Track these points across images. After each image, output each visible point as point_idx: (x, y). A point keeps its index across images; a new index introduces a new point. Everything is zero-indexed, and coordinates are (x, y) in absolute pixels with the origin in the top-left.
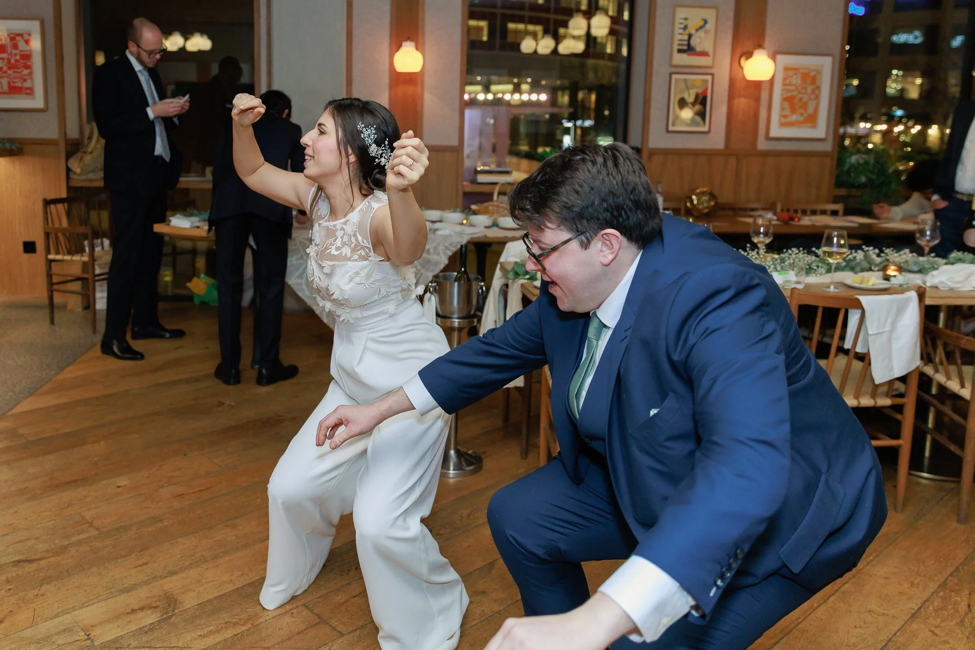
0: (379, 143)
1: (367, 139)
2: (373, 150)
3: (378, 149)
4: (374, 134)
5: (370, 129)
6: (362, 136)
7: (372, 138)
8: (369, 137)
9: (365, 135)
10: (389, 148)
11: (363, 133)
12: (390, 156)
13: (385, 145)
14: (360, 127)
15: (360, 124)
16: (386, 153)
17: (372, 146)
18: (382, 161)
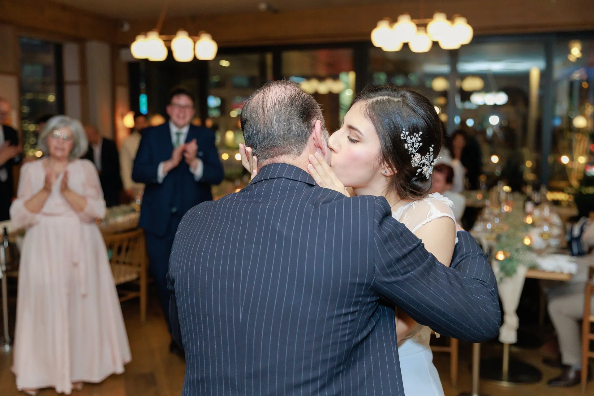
0: (423, 151)
1: (410, 149)
2: (417, 159)
3: (421, 157)
4: (419, 142)
5: (415, 137)
6: (406, 147)
7: (416, 146)
8: (413, 145)
9: (409, 145)
11: (406, 142)
13: (429, 152)
14: (403, 135)
15: (403, 132)
16: (430, 160)
17: (416, 155)
18: (424, 170)
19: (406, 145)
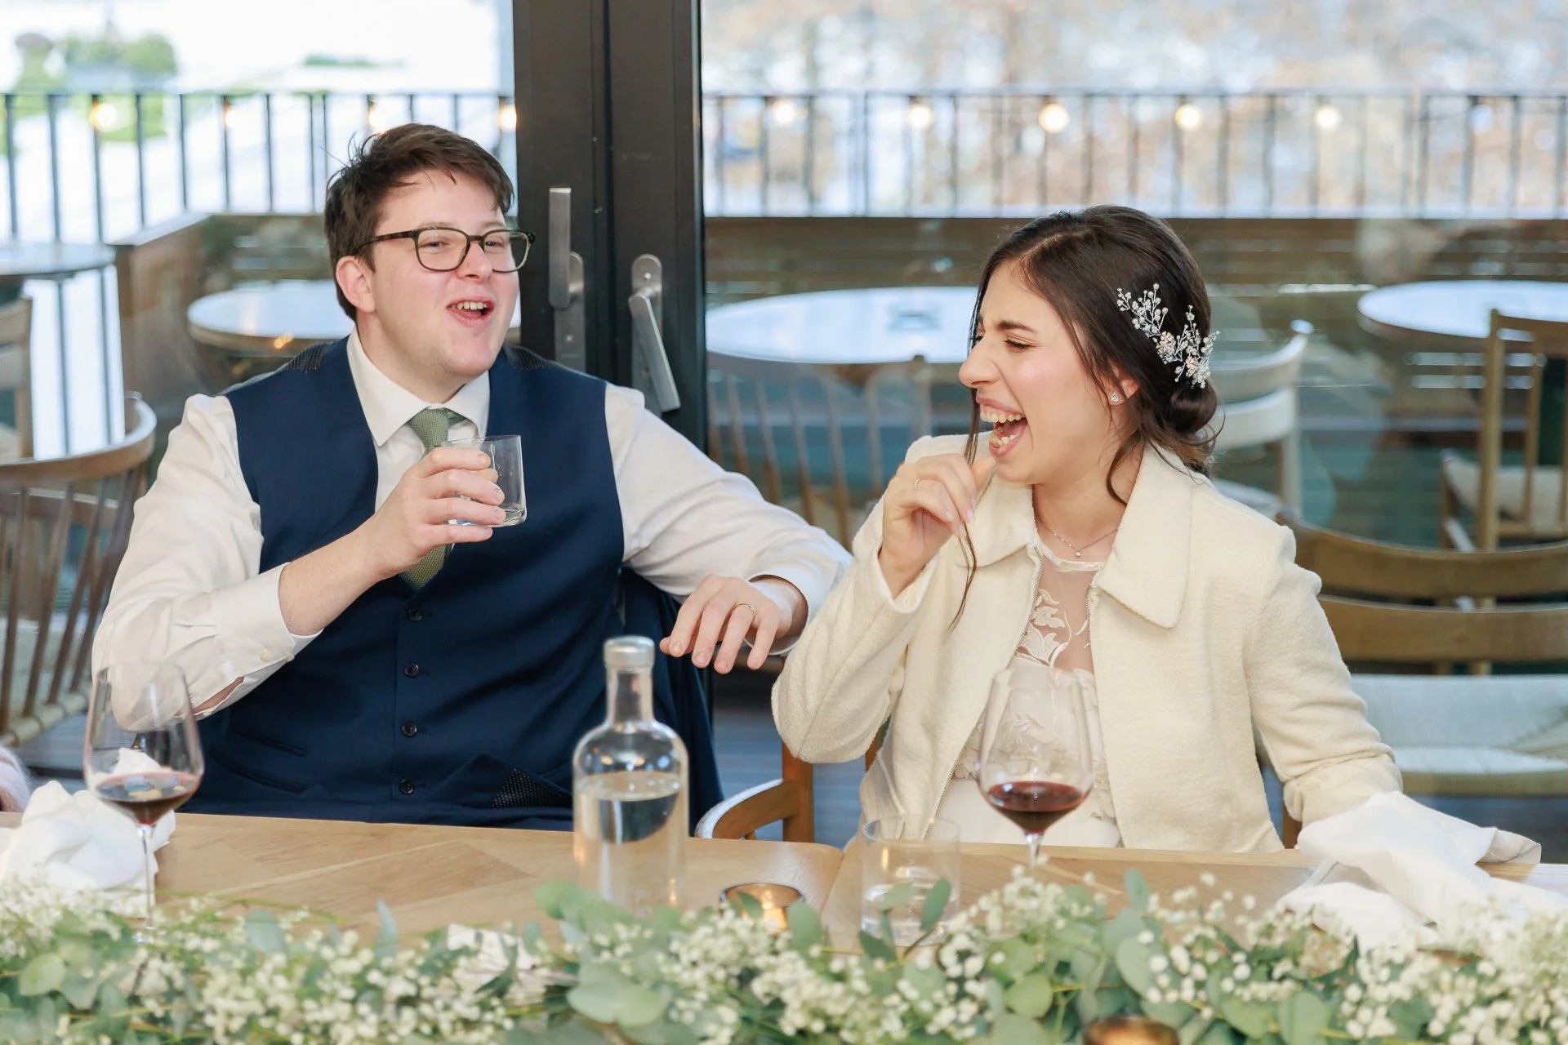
0: (1173, 325)
1: (1147, 327)
2: (1167, 346)
3: (1175, 339)
4: (1160, 306)
5: (1147, 298)
6: (1137, 326)
7: (1157, 318)
8: (1149, 317)
9: (1142, 319)
10: (1196, 328)
11: (1134, 316)
12: (1202, 345)
13: (1188, 323)
14: (1122, 302)
15: (1120, 295)
16: (1194, 342)
17: (1162, 338)
18: (1188, 366)
19: (1135, 321)
